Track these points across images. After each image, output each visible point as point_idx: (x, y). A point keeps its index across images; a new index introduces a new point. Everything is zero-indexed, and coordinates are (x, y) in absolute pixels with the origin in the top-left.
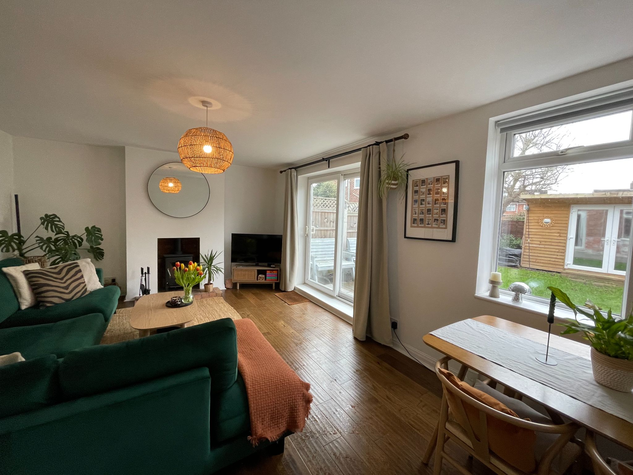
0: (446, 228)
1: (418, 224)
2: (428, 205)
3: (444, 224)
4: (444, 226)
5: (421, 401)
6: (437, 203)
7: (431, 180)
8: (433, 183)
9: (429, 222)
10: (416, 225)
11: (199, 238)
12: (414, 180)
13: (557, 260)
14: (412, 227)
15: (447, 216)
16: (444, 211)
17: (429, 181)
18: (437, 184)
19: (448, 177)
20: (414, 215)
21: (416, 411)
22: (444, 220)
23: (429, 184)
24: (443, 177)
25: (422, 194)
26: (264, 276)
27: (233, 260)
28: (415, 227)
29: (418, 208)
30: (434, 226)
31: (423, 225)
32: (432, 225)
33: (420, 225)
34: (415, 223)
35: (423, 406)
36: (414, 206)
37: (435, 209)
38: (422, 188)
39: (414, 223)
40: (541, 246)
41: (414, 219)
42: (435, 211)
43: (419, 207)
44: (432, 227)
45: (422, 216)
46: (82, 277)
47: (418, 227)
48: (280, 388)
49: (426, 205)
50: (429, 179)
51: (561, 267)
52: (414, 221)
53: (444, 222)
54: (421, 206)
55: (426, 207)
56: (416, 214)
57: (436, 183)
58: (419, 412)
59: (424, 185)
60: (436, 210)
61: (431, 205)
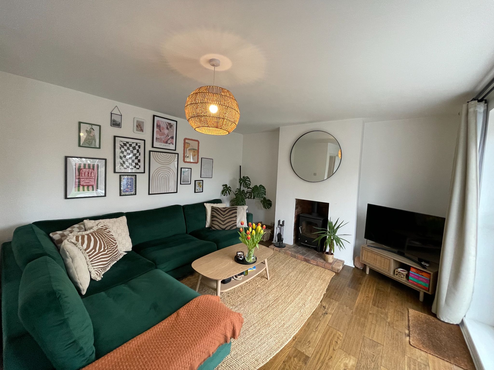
11: (328, 204)
26: (405, 273)
27: (368, 236)
46: (236, 216)
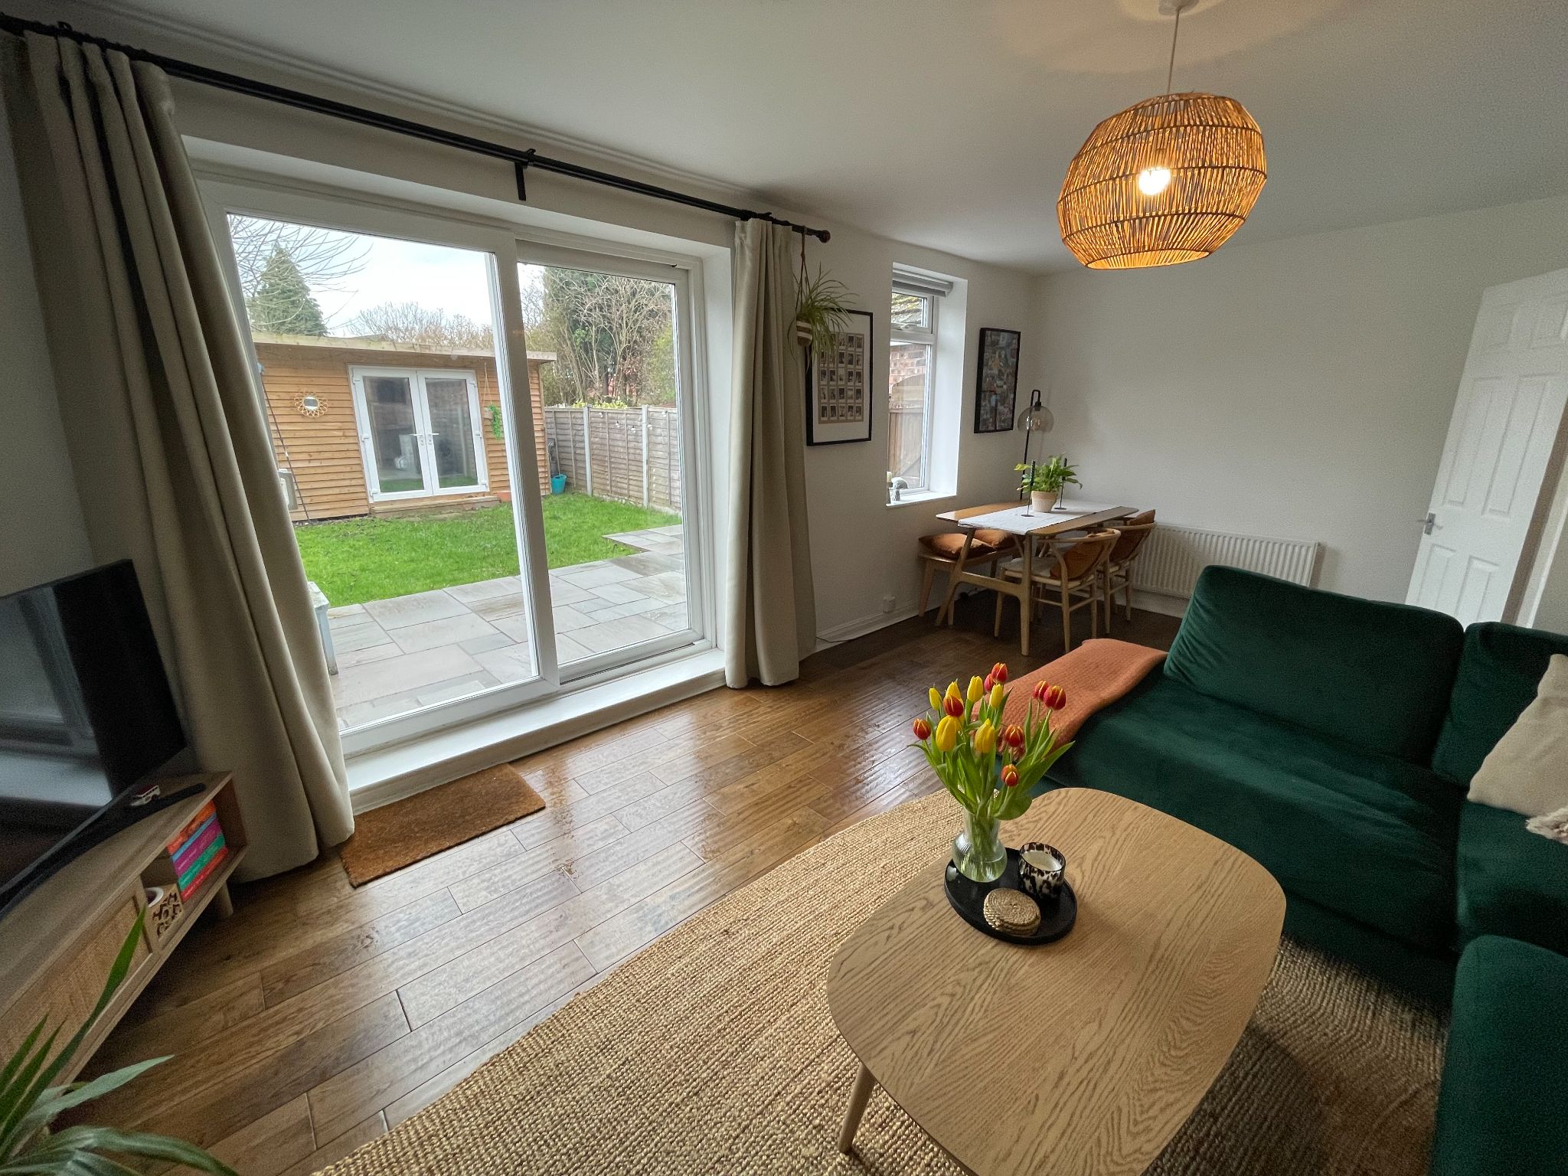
0: (862, 420)
1: (829, 417)
2: (840, 383)
3: (860, 414)
4: (860, 418)
6: (851, 379)
7: (843, 337)
8: (845, 344)
9: (843, 413)
10: (826, 419)
13: (352, 490)
15: (863, 401)
16: (859, 392)
17: (840, 339)
18: (850, 346)
19: (862, 336)
20: (823, 401)
22: (860, 408)
23: (841, 344)
24: (857, 336)
25: (830, 360)
28: (824, 422)
29: (827, 387)
30: (849, 418)
31: (835, 418)
32: (846, 416)
33: (832, 418)
34: (825, 415)
36: (822, 383)
37: (848, 389)
39: (823, 416)
40: (312, 464)
41: (822, 407)
42: (850, 393)
43: (828, 385)
44: (847, 421)
45: (833, 403)
47: (829, 421)
49: (837, 382)
50: (840, 335)
51: (364, 502)
52: (823, 411)
53: (859, 410)
54: (831, 383)
55: (837, 385)
56: (825, 398)
57: (849, 344)
60: (850, 391)
61: (843, 383)
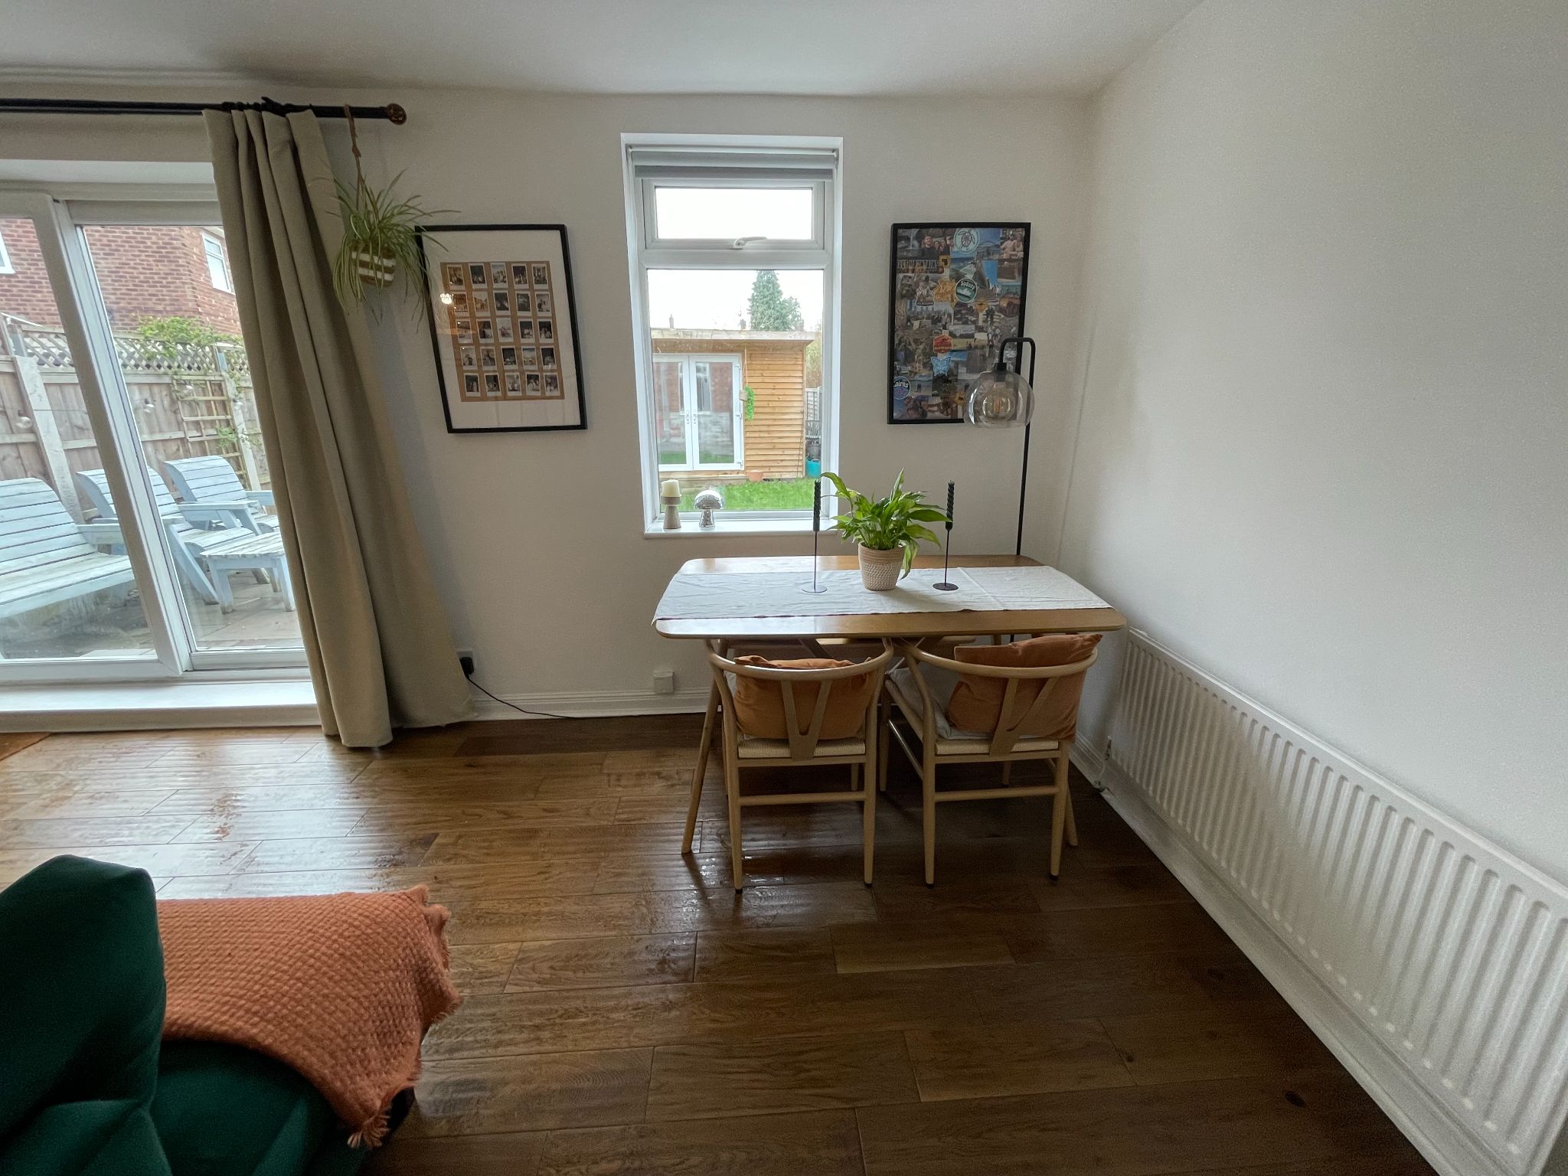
0: (562, 397)
1: (483, 393)
2: (502, 340)
3: (556, 387)
4: (557, 393)
5: (609, 775)
6: (529, 334)
7: (499, 270)
8: (506, 279)
9: (516, 385)
10: (478, 394)
12: (445, 264)
14: (464, 399)
15: (559, 366)
16: (549, 354)
17: (494, 271)
18: (519, 282)
19: (544, 265)
21: (615, 795)
22: (554, 378)
23: (496, 280)
24: (533, 265)
25: (479, 306)
29: (473, 347)
30: (530, 393)
31: (499, 394)
32: (524, 391)
33: (490, 394)
34: (475, 388)
35: (619, 780)
37: (524, 349)
38: (476, 290)
39: (470, 389)
41: (467, 376)
42: (527, 355)
45: (490, 370)
47: (484, 398)
48: (358, 951)
49: (496, 338)
50: (494, 266)
52: (470, 383)
53: (554, 382)
55: (497, 344)
56: (471, 363)
57: (517, 280)
58: (620, 795)
59: (480, 282)
60: (526, 352)
61: (511, 340)
